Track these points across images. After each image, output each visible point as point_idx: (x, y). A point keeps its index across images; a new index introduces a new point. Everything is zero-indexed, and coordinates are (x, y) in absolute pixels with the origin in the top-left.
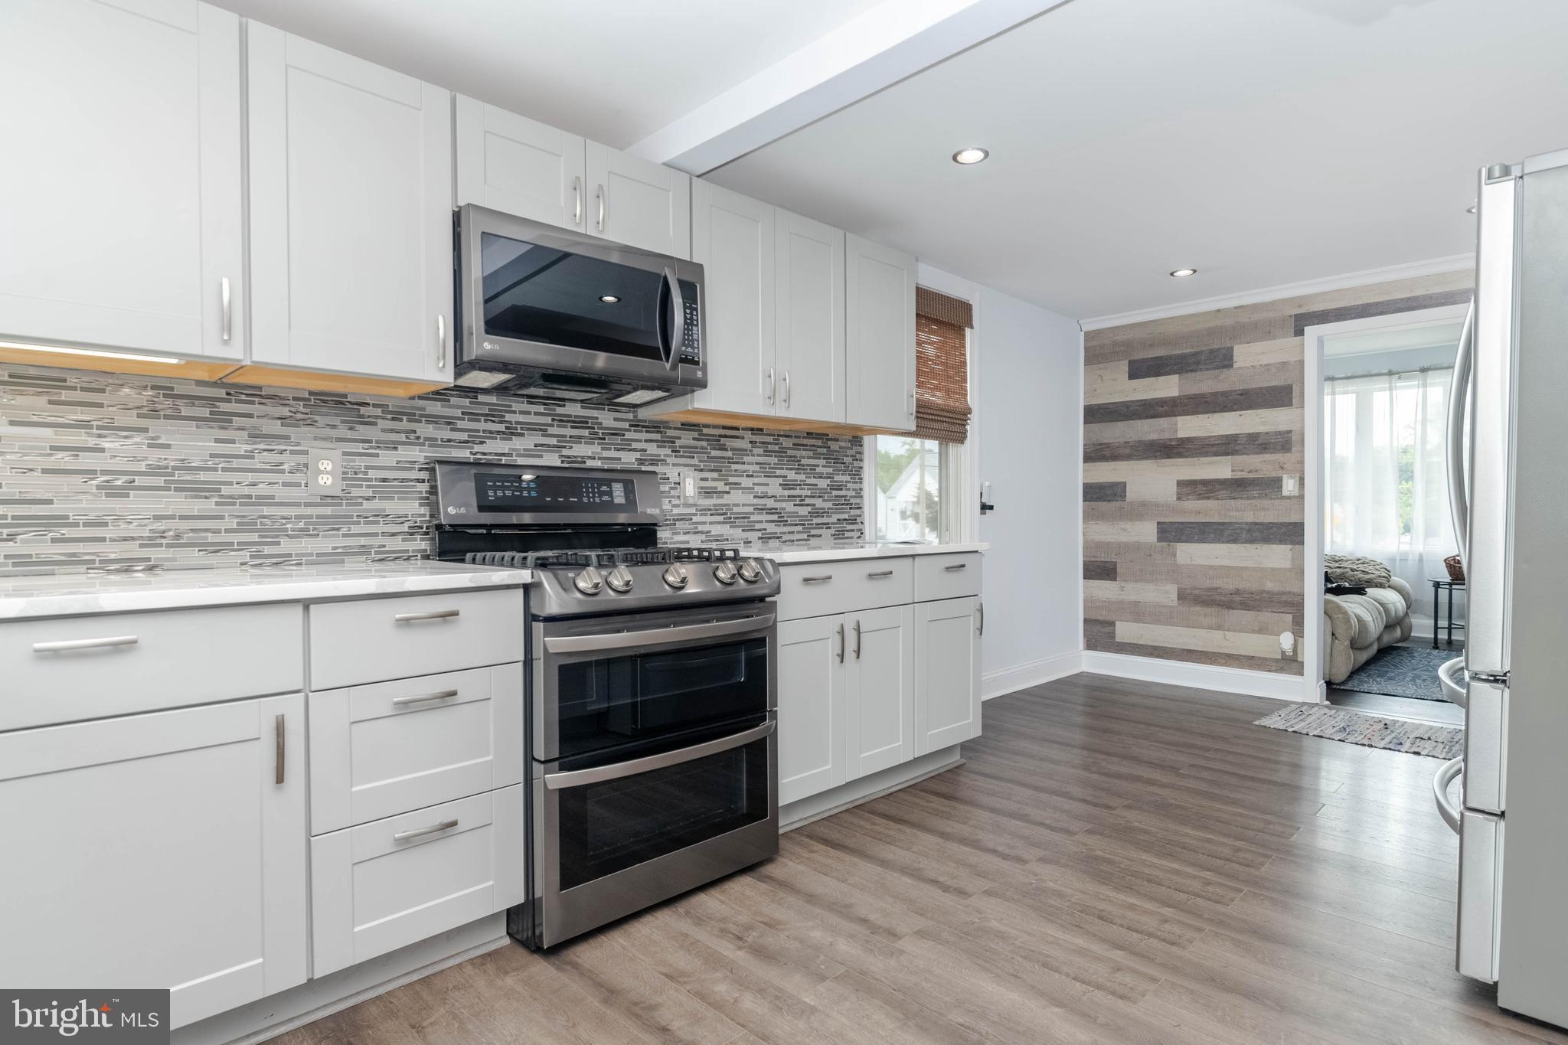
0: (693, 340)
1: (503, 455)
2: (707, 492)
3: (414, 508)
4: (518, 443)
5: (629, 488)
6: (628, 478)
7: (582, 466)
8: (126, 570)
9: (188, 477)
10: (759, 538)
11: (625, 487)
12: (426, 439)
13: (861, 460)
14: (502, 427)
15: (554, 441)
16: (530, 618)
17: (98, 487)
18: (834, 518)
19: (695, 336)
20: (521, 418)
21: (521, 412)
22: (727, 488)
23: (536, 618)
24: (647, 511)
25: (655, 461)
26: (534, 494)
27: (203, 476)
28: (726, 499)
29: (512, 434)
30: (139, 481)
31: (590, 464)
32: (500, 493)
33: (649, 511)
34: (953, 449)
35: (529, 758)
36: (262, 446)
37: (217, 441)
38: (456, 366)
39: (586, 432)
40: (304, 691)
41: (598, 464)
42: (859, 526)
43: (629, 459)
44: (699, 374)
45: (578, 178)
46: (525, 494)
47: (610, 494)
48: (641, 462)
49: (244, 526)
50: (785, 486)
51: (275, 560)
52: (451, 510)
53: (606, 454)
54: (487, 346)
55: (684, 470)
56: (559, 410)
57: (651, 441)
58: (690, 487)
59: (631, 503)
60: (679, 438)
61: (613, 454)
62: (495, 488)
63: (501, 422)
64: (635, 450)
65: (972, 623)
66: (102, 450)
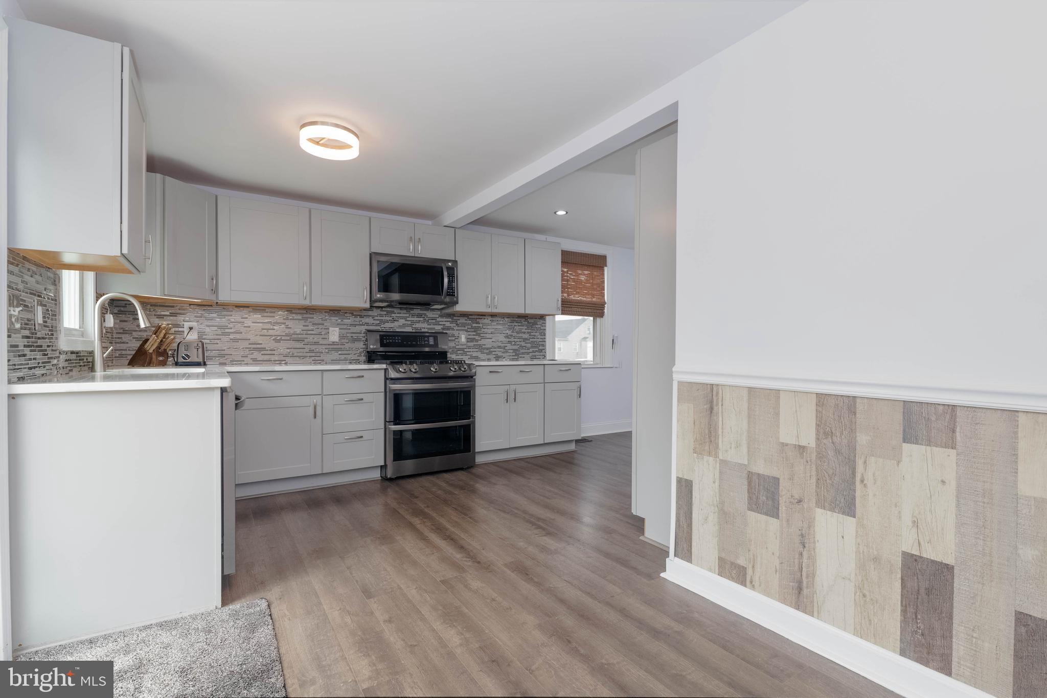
0: (453, 288)
1: (392, 328)
2: (472, 340)
3: (361, 345)
4: (396, 324)
5: (436, 339)
6: (435, 335)
7: (420, 331)
8: (280, 364)
9: (295, 336)
10: (494, 358)
11: (434, 339)
12: (365, 323)
13: (545, 326)
14: (391, 319)
15: (409, 323)
16: (386, 379)
17: (273, 340)
18: (531, 350)
19: (454, 286)
20: (398, 315)
21: (398, 313)
22: (480, 338)
23: (387, 379)
24: (443, 346)
25: (449, 328)
26: (400, 341)
27: (300, 336)
28: (479, 343)
29: (395, 321)
30: (283, 338)
31: (423, 330)
32: (388, 341)
33: (443, 347)
34: (598, 320)
35: (385, 421)
36: (316, 327)
37: (304, 326)
38: (370, 301)
39: (422, 319)
40: (322, 395)
41: (426, 330)
42: (544, 354)
43: (438, 328)
44: (455, 299)
45: (411, 237)
46: (397, 341)
47: (428, 341)
48: (443, 329)
49: (311, 351)
50: (507, 337)
51: (319, 362)
52: (371, 347)
53: (429, 327)
54: (378, 296)
55: (461, 332)
56: (412, 312)
57: (448, 321)
58: (463, 339)
59: (436, 344)
60: (459, 320)
61: (432, 326)
62: (386, 339)
63: (391, 317)
64: (441, 325)
65: (576, 393)
66: (274, 329)
